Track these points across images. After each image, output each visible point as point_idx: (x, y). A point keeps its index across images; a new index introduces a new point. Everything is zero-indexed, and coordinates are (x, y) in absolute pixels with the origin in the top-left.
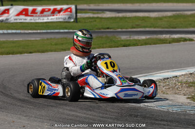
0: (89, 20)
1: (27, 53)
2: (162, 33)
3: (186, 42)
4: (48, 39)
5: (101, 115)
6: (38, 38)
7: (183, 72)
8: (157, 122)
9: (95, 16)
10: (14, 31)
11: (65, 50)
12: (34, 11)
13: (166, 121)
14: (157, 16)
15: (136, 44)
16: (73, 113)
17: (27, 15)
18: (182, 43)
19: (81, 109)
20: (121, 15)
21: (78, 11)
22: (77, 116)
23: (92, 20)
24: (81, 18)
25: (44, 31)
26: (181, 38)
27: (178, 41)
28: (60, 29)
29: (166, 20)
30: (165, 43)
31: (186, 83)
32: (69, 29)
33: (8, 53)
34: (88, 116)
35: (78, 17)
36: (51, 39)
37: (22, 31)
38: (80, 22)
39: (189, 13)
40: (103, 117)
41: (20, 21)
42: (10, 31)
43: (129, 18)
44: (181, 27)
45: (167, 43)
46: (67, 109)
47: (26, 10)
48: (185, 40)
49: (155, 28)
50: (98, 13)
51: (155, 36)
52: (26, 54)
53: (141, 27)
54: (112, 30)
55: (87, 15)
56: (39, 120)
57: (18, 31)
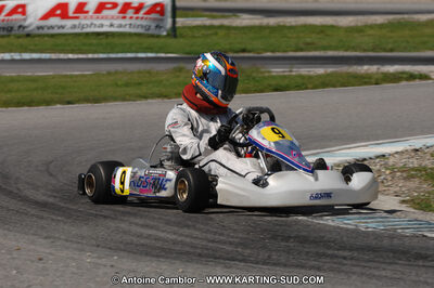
0: (203, 32)
1: (60, 103)
2: (360, 61)
3: (412, 83)
4: (109, 73)
5: (209, 236)
6: (88, 70)
7: (399, 147)
8: (330, 252)
9: (216, 22)
10: (35, 56)
11: (146, 98)
13: (350, 250)
14: (353, 24)
15: (302, 84)
16: (150, 232)
18: (404, 83)
19: (168, 223)
20: (272, 21)
21: (178, 12)
22: (157, 239)
23: (209, 32)
24: (184, 27)
25: (102, 56)
26: (403, 73)
27: (395, 78)
28: (137, 52)
29: (371, 32)
30: (366, 83)
31: (404, 169)
32: (157, 52)
33: (19, 104)
34: (180, 239)
35: (178, 25)
36: (116, 72)
37: (53, 56)
38: (182, 36)
39: (424, 18)
40: (213, 241)
42: (26, 56)
43: (291, 28)
44: (405, 49)
45: (371, 84)
46: (137, 224)
48: (411, 77)
49: (346, 50)
50: (223, 17)
51: (345, 69)
52: (59, 106)
53: (315, 50)
54: (251, 55)
55: (198, 21)
56: (75, 246)
57: (44, 56)
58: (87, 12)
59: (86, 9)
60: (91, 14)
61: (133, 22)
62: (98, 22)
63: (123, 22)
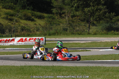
0: (52, 44)
9: (55, 42)
10: (16, 49)
12: (26, 40)
17: (22, 41)
20: (67, 42)
25: (30, 48)
29: (87, 44)
35: (46, 43)
37: (20, 49)
38: (47, 45)
41: (20, 44)
42: (14, 49)
43: (71, 43)
47: (22, 39)
57: (18, 49)
62: (29, 43)
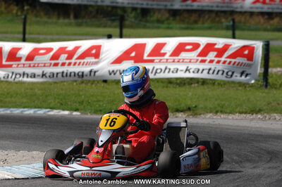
58: (164, 54)
59: (162, 51)
60: (167, 56)
61: (213, 66)
63: (201, 66)
